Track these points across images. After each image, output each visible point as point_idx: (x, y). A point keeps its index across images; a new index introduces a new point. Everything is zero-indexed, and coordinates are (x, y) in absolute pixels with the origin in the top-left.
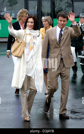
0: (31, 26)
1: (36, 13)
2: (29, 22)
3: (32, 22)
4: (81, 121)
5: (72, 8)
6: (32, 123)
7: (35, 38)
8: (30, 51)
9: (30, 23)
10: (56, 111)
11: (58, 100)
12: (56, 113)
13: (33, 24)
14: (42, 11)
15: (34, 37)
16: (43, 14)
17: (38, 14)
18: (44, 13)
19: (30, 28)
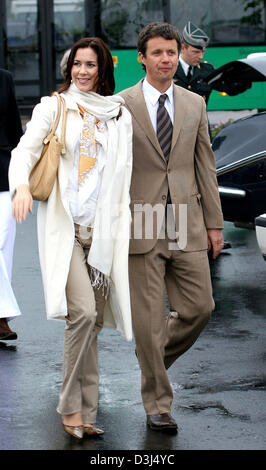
0: (86, 78)
1: (33, 31)
2: (79, 63)
3: (89, 64)
4: (196, 418)
5: (161, 13)
6: (21, 428)
7: (102, 125)
8: (82, 176)
9: (83, 65)
10: (108, 382)
11: (113, 343)
12: (106, 390)
13: (93, 71)
14: (53, 25)
15: (97, 121)
16: (58, 35)
17: (39, 33)
18: (62, 30)
19: (83, 84)
